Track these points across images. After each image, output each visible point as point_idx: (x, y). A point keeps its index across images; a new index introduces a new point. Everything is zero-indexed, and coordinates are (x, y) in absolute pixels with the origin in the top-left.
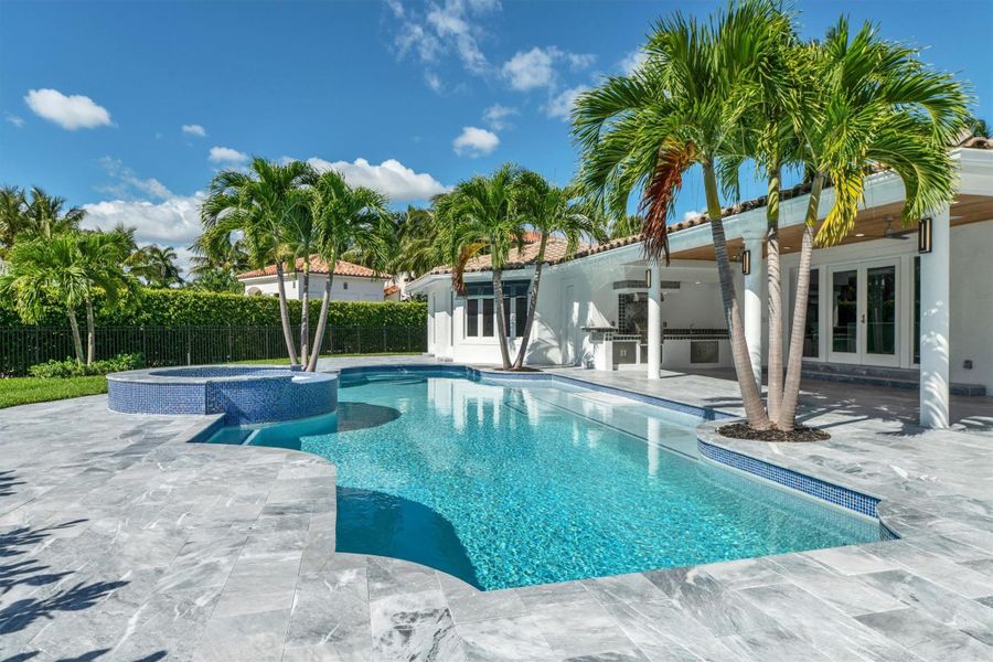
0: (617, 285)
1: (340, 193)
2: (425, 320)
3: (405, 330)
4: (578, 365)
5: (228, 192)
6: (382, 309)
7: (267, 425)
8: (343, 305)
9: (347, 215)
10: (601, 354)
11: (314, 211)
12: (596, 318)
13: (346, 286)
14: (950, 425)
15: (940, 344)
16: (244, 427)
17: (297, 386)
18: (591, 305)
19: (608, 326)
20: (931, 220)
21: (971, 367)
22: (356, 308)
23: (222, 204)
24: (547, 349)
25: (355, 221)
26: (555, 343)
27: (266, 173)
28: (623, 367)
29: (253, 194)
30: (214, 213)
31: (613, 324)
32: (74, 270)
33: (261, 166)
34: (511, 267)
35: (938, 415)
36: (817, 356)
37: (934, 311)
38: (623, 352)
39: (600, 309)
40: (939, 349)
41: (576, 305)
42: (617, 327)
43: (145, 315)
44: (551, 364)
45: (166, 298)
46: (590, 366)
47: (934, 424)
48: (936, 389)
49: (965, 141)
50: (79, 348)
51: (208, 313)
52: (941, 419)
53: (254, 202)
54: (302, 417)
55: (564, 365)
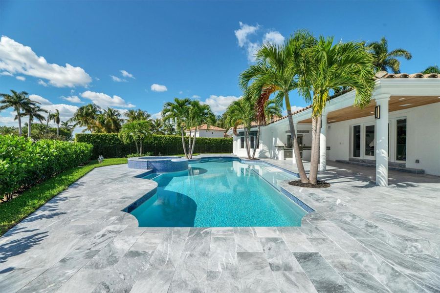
0: (287, 132)
1: (198, 107)
2: (232, 143)
3: (226, 146)
4: (274, 158)
5: (169, 108)
6: (221, 140)
7: (164, 173)
8: (210, 139)
9: (200, 113)
10: (280, 154)
11: (190, 111)
12: (280, 143)
13: (213, 133)
14: (389, 185)
15: (383, 153)
16: (157, 173)
17: (173, 162)
18: (278, 138)
19: (283, 145)
20: (380, 106)
21: (418, 162)
22: (213, 140)
23: (167, 111)
24: (265, 153)
25: (203, 115)
26: (268, 151)
27: (178, 102)
28: (288, 159)
29: (174, 108)
30: (165, 114)
31: (285, 145)
32: (136, 130)
33: (177, 101)
34: (253, 127)
35: (382, 180)
36: (359, 156)
37: (381, 141)
38: (288, 154)
39: (281, 140)
40: (383, 155)
41: (274, 139)
42: (287, 146)
43: (156, 142)
44: (266, 157)
45: (162, 137)
46: (277, 158)
47: (381, 184)
48: (382, 171)
49: (384, 76)
50: (138, 151)
51: (172, 141)
52: (384, 182)
53: (175, 110)
54: (174, 171)
55: (271, 158)
